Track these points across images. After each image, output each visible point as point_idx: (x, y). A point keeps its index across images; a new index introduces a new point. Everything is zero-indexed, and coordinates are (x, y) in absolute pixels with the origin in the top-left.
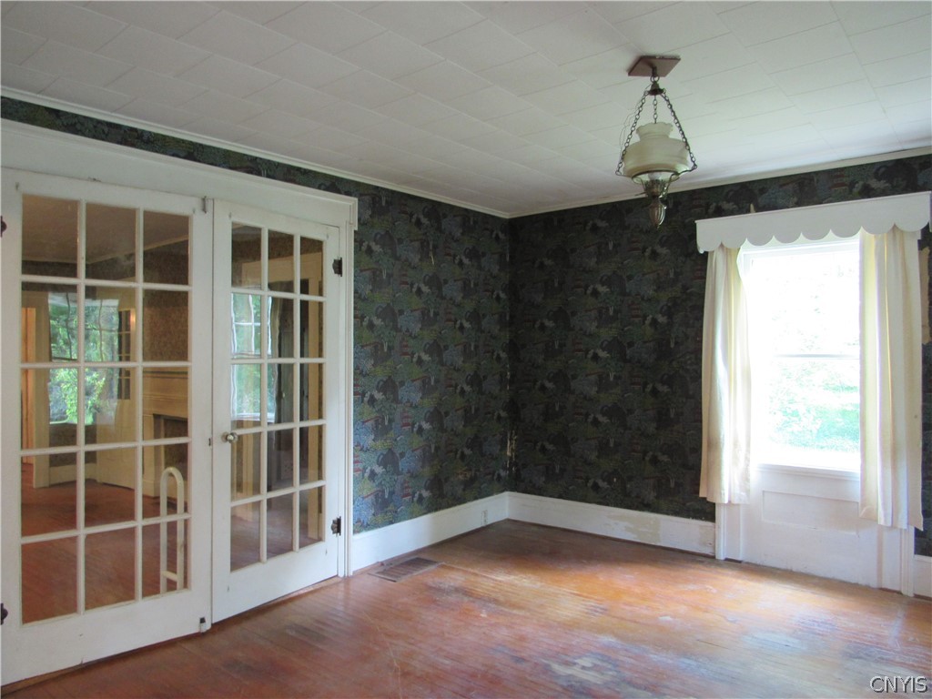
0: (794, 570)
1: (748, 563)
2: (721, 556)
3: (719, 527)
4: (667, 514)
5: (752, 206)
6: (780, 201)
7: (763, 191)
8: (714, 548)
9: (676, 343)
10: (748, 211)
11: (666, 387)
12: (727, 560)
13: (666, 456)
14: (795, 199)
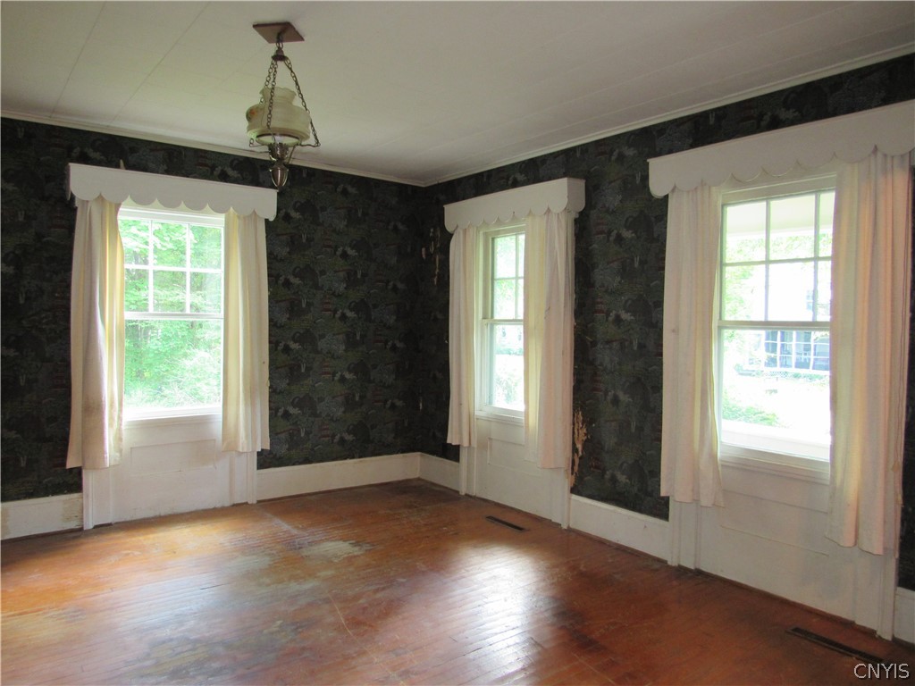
0: (162, 514)
1: (117, 523)
2: (89, 525)
3: (87, 496)
4: (19, 499)
5: (122, 162)
6: (151, 165)
7: (133, 150)
8: (82, 519)
9: (27, 299)
10: (118, 166)
11: (12, 350)
12: (96, 527)
13: (14, 432)
14: (165, 167)
